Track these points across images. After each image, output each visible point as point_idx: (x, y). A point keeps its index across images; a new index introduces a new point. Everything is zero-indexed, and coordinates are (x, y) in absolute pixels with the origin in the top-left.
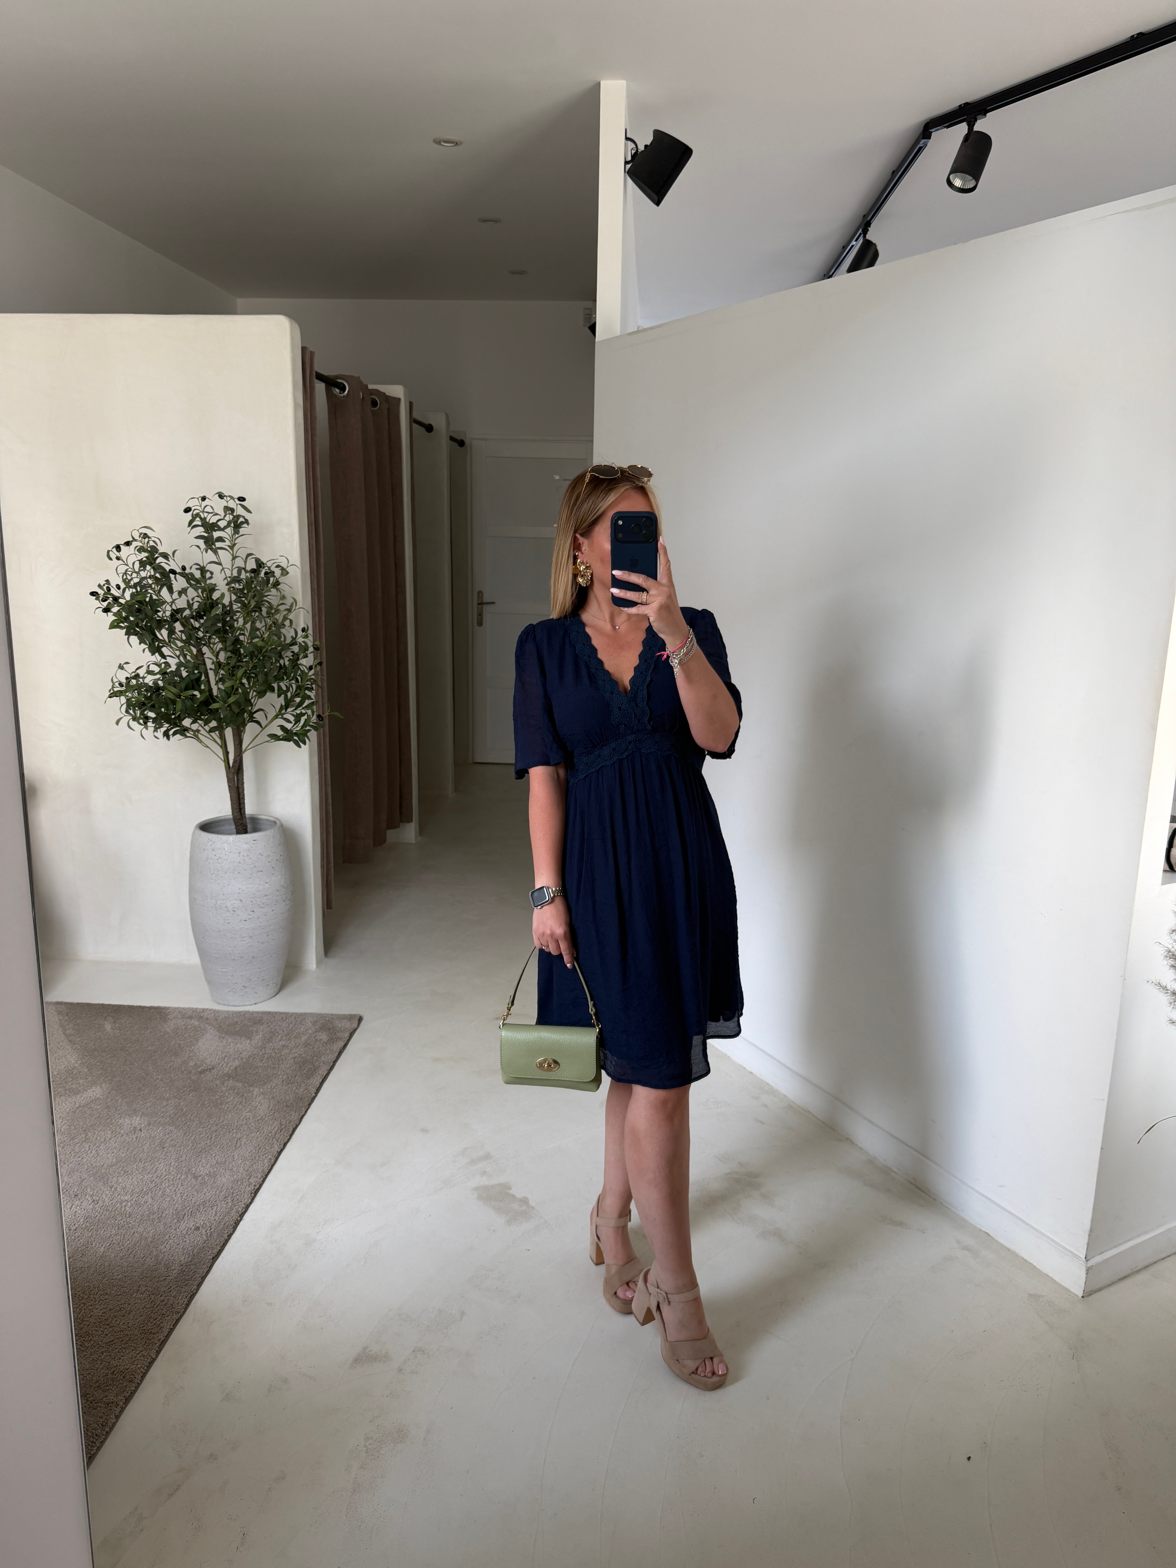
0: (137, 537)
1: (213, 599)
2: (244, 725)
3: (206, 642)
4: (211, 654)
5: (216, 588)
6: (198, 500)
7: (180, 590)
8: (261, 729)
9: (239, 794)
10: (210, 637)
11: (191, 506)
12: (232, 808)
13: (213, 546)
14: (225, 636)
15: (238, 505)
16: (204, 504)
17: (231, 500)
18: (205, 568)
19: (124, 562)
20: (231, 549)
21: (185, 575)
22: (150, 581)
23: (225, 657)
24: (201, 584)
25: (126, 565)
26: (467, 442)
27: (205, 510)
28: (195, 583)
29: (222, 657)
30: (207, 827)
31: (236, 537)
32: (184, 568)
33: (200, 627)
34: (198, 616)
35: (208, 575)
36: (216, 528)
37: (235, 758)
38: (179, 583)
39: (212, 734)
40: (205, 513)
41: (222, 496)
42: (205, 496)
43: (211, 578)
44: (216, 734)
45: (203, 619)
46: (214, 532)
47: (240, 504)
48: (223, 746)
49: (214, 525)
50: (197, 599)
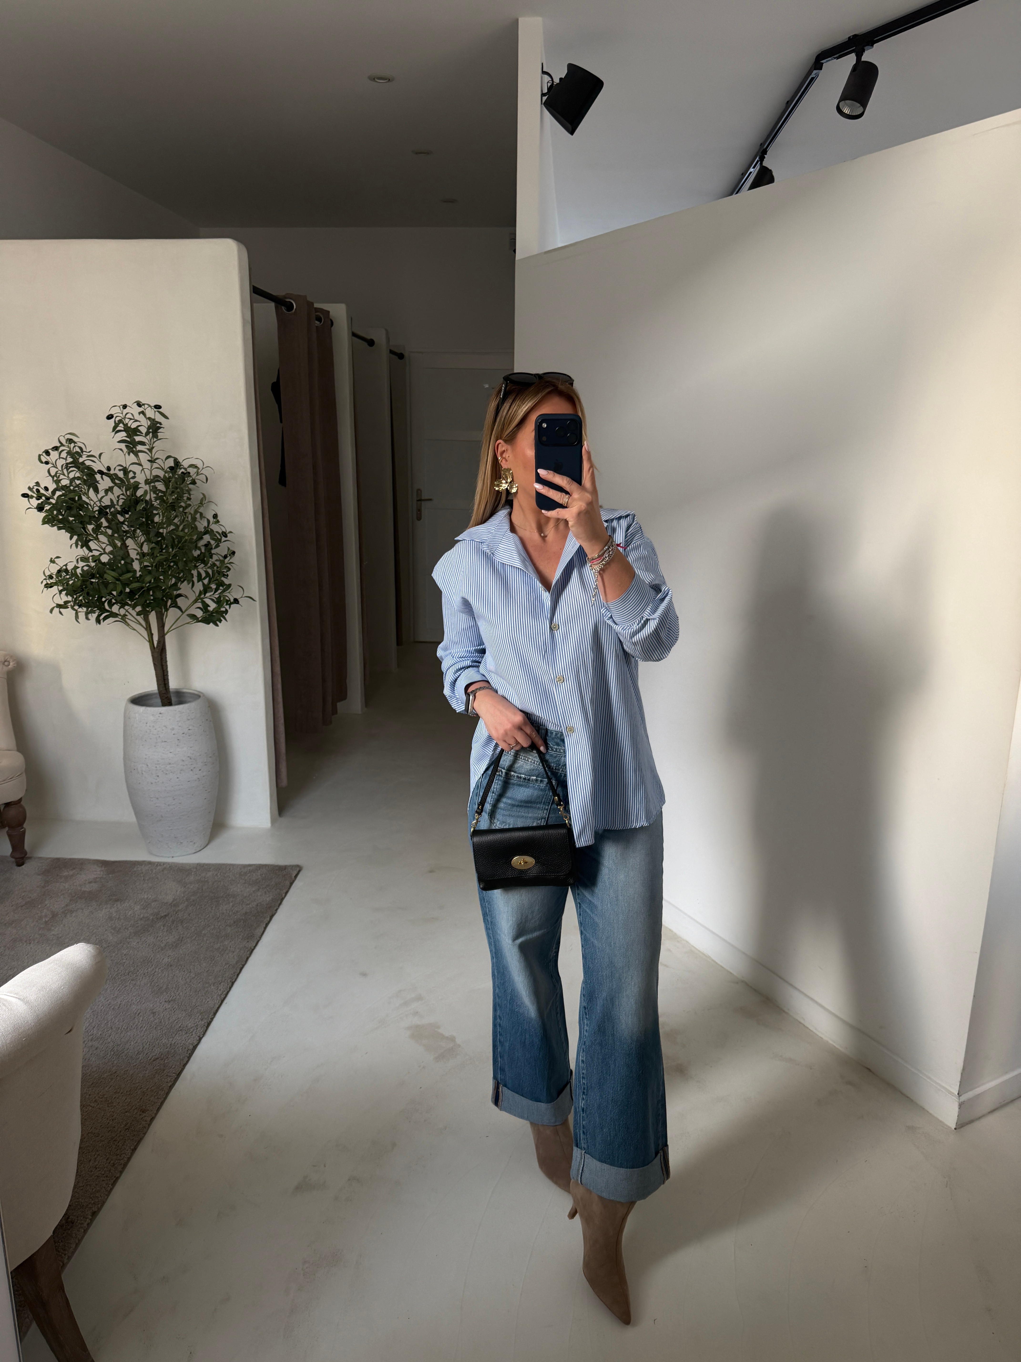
0: (64, 442)
1: (137, 496)
2: (167, 610)
3: (131, 535)
4: (136, 546)
5: (139, 486)
6: (120, 408)
7: (108, 488)
8: (181, 613)
9: (163, 671)
10: (135, 531)
11: (113, 413)
12: (157, 684)
13: (134, 449)
14: (149, 529)
15: (156, 412)
16: (125, 411)
17: (150, 408)
18: (128, 469)
19: (53, 465)
20: (150, 452)
21: (110, 475)
22: (78, 482)
23: (149, 548)
24: (125, 483)
25: (54, 467)
26: (406, 355)
27: (126, 417)
28: (120, 482)
29: (146, 549)
30: (139, 700)
31: (154, 440)
32: (109, 469)
33: (124, 521)
34: (124, 512)
35: (131, 475)
36: (138, 433)
37: (159, 639)
38: (105, 483)
39: (138, 618)
40: (126, 419)
41: (140, 405)
42: (126, 405)
43: (134, 477)
44: (141, 617)
45: (128, 514)
46: (135, 437)
47: (158, 411)
48: (148, 629)
49: (135, 429)
50: (122, 497)
